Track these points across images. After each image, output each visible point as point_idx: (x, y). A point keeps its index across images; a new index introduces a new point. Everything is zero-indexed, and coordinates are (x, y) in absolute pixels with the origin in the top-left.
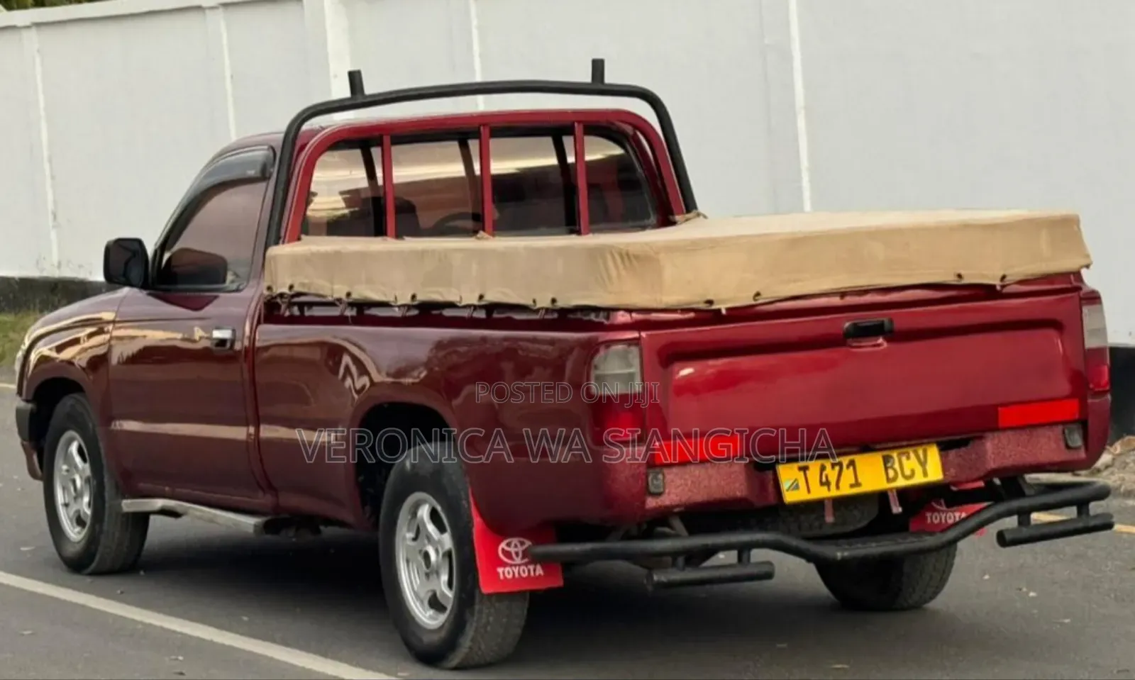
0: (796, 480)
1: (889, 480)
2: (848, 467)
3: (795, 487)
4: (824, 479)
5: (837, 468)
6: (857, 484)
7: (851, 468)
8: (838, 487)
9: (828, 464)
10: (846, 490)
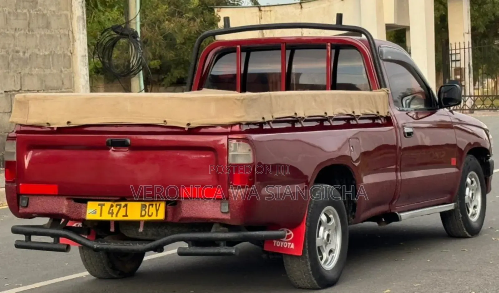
0: (96, 210)
1: (142, 216)
2: (124, 207)
3: (95, 212)
4: (111, 211)
5: (118, 207)
6: (126, 216)
7: (125, 208)
8: (117, 216)
9: (115, 204)
10: (120, 218)
